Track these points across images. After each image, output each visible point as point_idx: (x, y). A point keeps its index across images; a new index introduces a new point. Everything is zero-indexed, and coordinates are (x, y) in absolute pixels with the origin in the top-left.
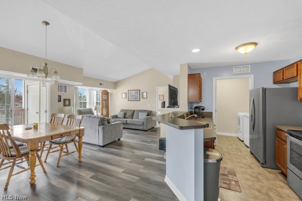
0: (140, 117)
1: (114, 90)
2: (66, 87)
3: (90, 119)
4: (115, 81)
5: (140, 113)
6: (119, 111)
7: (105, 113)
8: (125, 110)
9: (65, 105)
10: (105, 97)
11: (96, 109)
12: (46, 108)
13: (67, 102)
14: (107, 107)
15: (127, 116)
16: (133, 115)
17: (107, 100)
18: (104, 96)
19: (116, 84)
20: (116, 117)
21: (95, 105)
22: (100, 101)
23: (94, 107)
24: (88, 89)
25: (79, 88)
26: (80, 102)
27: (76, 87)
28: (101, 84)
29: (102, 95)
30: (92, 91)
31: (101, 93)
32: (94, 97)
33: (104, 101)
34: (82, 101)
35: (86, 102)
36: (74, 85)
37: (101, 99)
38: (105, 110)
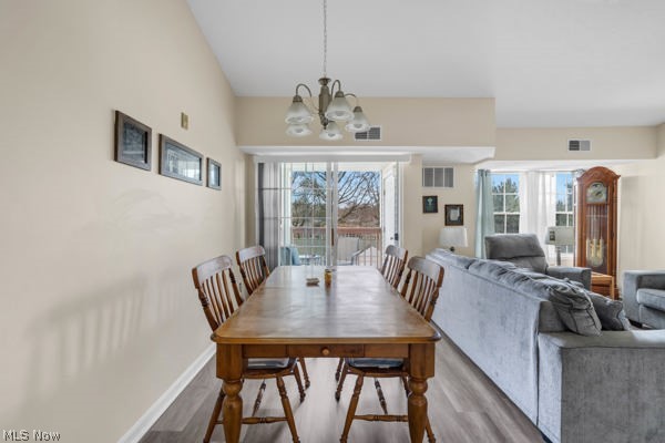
2: (450, 172)
7: (595, 254)
9: (448, 222)
10: (597, 194)
11: (552, 238)
12: (397, 228)
13: (454, 215)
14: (608, 233)
17: (608, 209)
18: (592, 191)
21: (552, 223)
22: (575, 212)
23: (546, 231)
24: (527, 173)
25: (492, 170)
26: (496, 216)
27: (482, 171)
28: (574, 145)
29: (581, 186)
30: (541, 176)
31: (576, 183)
32: (548, 197)
33: (593, 210)
34: (504, 213)
35: (518, 216)
36: (475, 164)
37: (576, 204)
38: (594, 246)
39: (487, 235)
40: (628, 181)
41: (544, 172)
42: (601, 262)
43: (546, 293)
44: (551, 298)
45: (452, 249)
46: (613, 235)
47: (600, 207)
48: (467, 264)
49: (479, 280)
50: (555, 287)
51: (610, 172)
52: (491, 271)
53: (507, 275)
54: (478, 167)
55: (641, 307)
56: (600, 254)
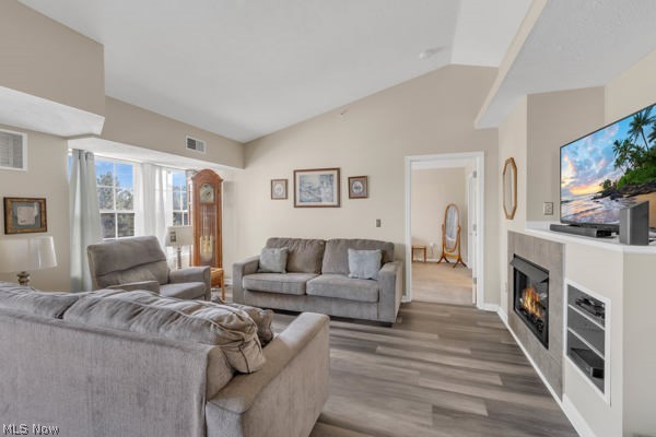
0: (352, 266)
1: (239, 171)
3: (138, 328)
4: (243, 137)
5: (350, 252)
6: (264, 245)
7: (207, 250)
8: (285, 242)
10: (207, 194)
11: (173, 239)
13: (25, 216)
14: (216, 229)
15: (298, 262)
16: (320, 259)
17: (215, 207)
18: (203, 191)
19: (247, 150)
20: (256, 268)
21: (170, 222)
22: (189, 210)
23: (166, 232)
24: (142, 164)
25: (95, 154)
26: (103, 215)
27: (80, 151)
28: (192, 144)
29: (195, 185)
30: (157, 172)
31: (191, 182)
32: (165, 194)
33: (205, 208)
34: (115, 210)
35: (133, 214)
36: (67, 138)
37: (192, 203)
38: (206, 242)
39: (90, 242)
40: (228, 184)
41: (161, 168)
42: (211, 256)
43: (211, 333)
44: (219, 341)
45: (23, 279)
46: (219, 232)
47: (209, 206)
48: (60, 308)
49: (91, 337)
50: (219, 320)
51: (216, 175)
52: (112, 315)
53: (144, 316)
54: (72, 145)
55: (245, 292)
56: (210, 250)
